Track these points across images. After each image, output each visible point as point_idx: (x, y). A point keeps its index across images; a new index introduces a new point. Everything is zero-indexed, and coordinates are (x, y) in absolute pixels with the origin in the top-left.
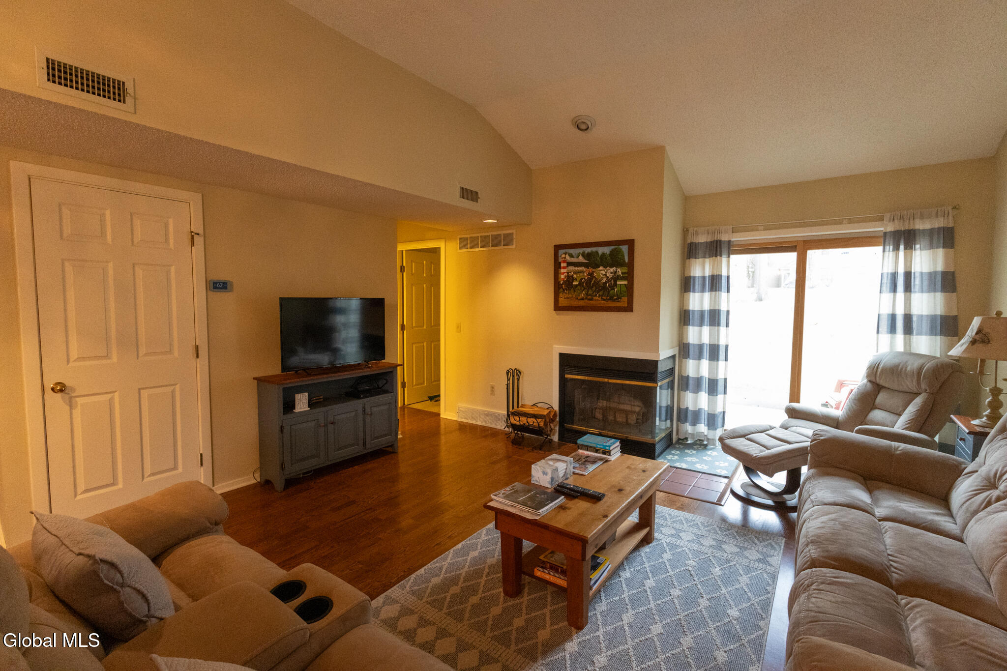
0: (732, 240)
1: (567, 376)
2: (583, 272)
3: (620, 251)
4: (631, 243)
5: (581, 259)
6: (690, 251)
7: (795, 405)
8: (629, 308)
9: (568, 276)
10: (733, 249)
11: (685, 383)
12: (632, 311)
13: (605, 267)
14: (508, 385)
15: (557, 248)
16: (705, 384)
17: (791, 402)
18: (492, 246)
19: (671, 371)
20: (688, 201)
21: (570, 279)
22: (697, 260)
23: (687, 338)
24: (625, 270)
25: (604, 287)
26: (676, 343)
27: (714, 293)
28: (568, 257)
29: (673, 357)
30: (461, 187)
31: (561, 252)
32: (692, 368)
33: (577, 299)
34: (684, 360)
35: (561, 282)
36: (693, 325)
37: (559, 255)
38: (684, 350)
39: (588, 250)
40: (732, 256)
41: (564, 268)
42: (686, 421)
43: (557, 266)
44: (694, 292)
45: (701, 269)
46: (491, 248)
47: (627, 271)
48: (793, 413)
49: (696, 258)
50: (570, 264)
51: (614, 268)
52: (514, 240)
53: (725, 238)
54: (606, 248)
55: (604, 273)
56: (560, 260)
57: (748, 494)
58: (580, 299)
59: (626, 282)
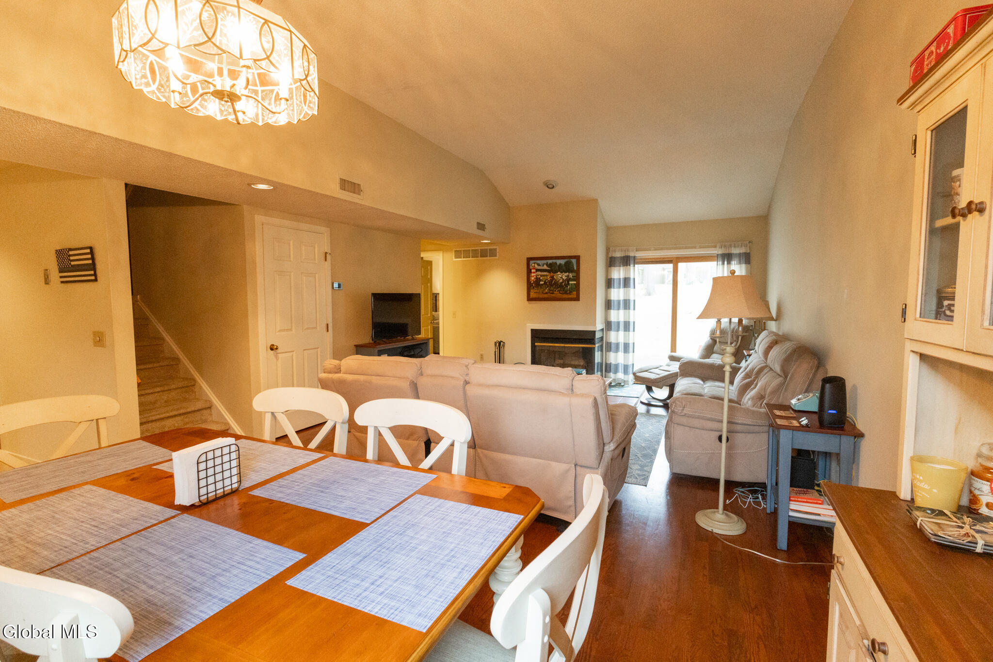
0: (636, 255)
1: (536, 344)
2: (547, 276)
3: (571, 262)
4: (578, 258)
5: (545, 267)
6: (611, 262)
7: (673, 354)
8: (577, 299)
9: (537, 278)
10: (636, 261)
11: (609, 348)
12: (579, 300)
13: (562, 272)
14: (495, 352)
15: (529, 260)
16: (621, 347)
17: (671, 352)
18: (481, 257)
19: (602, 338)
20: (609, 230)
21: (538, 280)
22: (616, 268)
23: (610, 318)
24: (574, 274)
25: (561, 286)
26: (604, 321)
27: (626, 289)
28: (536, 266)
29: (602, 330)
30: (478, 223)
31: (531, 262)
32: (614, 337)
33: (543, 293)
34: (608, 332)
35: (532, 282)
36: (614, 309)
37: (530, 264)
38: (608, 325)
39: (550, 261)
40: (636, 266)
41: (534, 273)
42: (610, 371)
43: (529, 271)
44: (614, 288)
45: (618, 273)
46: (480, 258)
48: (673, 358)
49: (614, 266)
50: (537, 270)
51: (567, 273)
52: (498, 254)
53: (632, 254)
54: (562, 260)
55: (561, 276)
56: (531, 267)
58: (545, 293)
59: (575, 282)
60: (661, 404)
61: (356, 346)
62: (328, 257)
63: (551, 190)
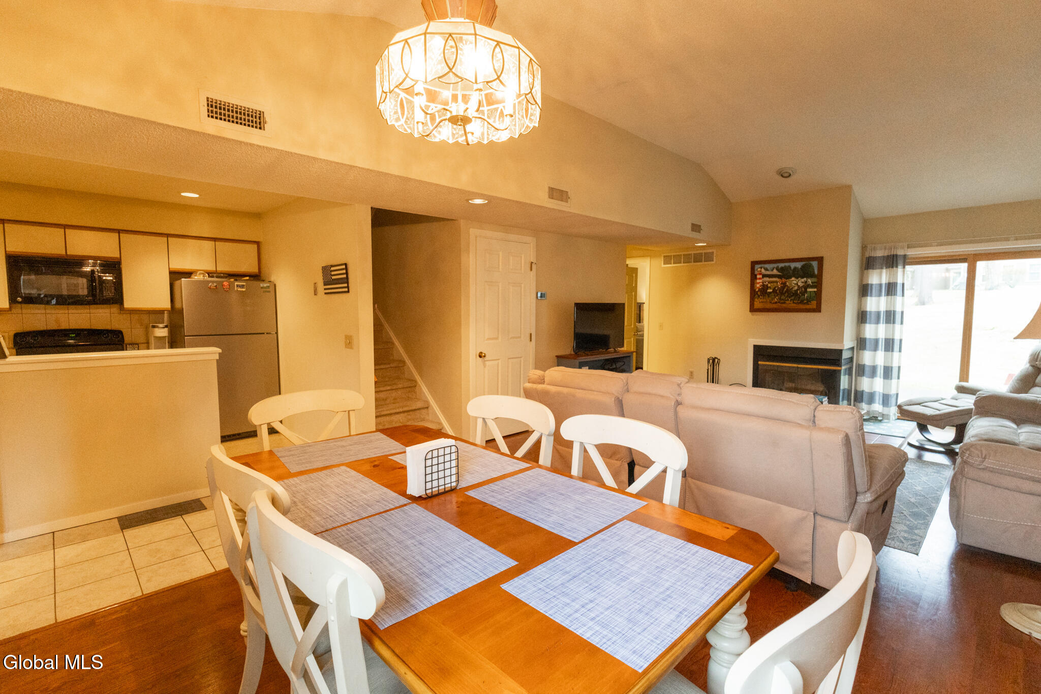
0: (907, 254)
1: (759, 363)
2: (777, 282)
3: (811, 266)
4: (820, 260)
5: (775, 272)
6: (868, 264)
7: (964, 384)
8: (818, 309)
9: (763, 285)
10: (906, 261)
11: (862, 370)
12: (820, 311)
13: (797, 278)
14: (708, 370)
15: (754, 264)
16: (880, 371)
17: (960, 381)
18: (694, 262)
19: (851, 359)
20: (867, 223)
21: (764, 288)
22: (875, 271)
23: (864, 334)
24: (815, 280)
25: (795, 294)
26: (854, 337)
27: (890, 297)
28: (763, 270)
29: (852, 349)
30: (692, 224)
31: (757, 266)
32: (867, 358)
33: (771, 302)
34: (861, 351)
35: (757, 290)
36: (870, 323)
37: (756, 269)
38: (861, 343)
39: (781, 265)
40: (908, 268)
41: (760, 279)
42: (862, 401)
43: (753, 277)
44: (871, 296)
45: (879, 277)
46: (693, 264)
47: (816, 281)
48: (961, 390)
49: (873, 269)
50: (764, 276)
51: (805, 279)
52: (715, 258)
53: (900, 252)
54: (797, 263)
55: (795, 283)
56: (756, 272)
57: (921, 444)
58: (774, 303)
59: (815, 290)
60: (942, 449)
61: (557, 357)
62: (534, 266)
63: (784, 179)
